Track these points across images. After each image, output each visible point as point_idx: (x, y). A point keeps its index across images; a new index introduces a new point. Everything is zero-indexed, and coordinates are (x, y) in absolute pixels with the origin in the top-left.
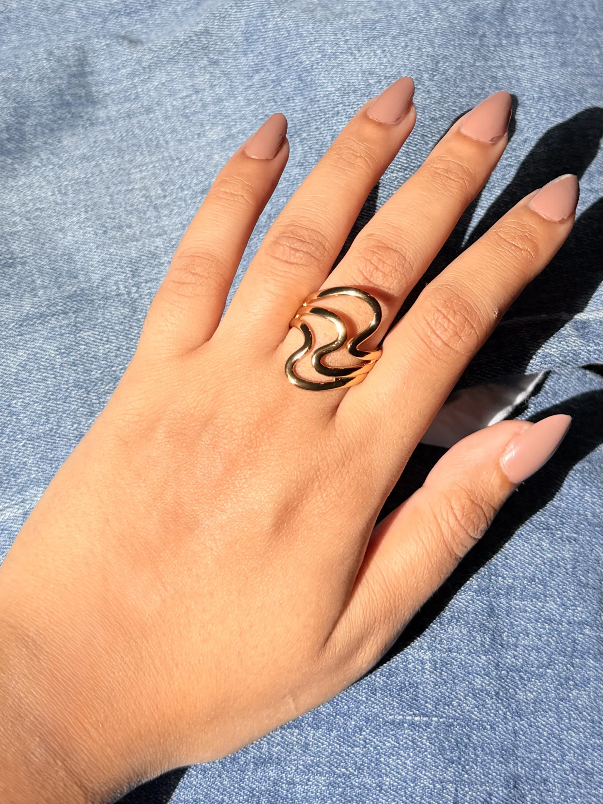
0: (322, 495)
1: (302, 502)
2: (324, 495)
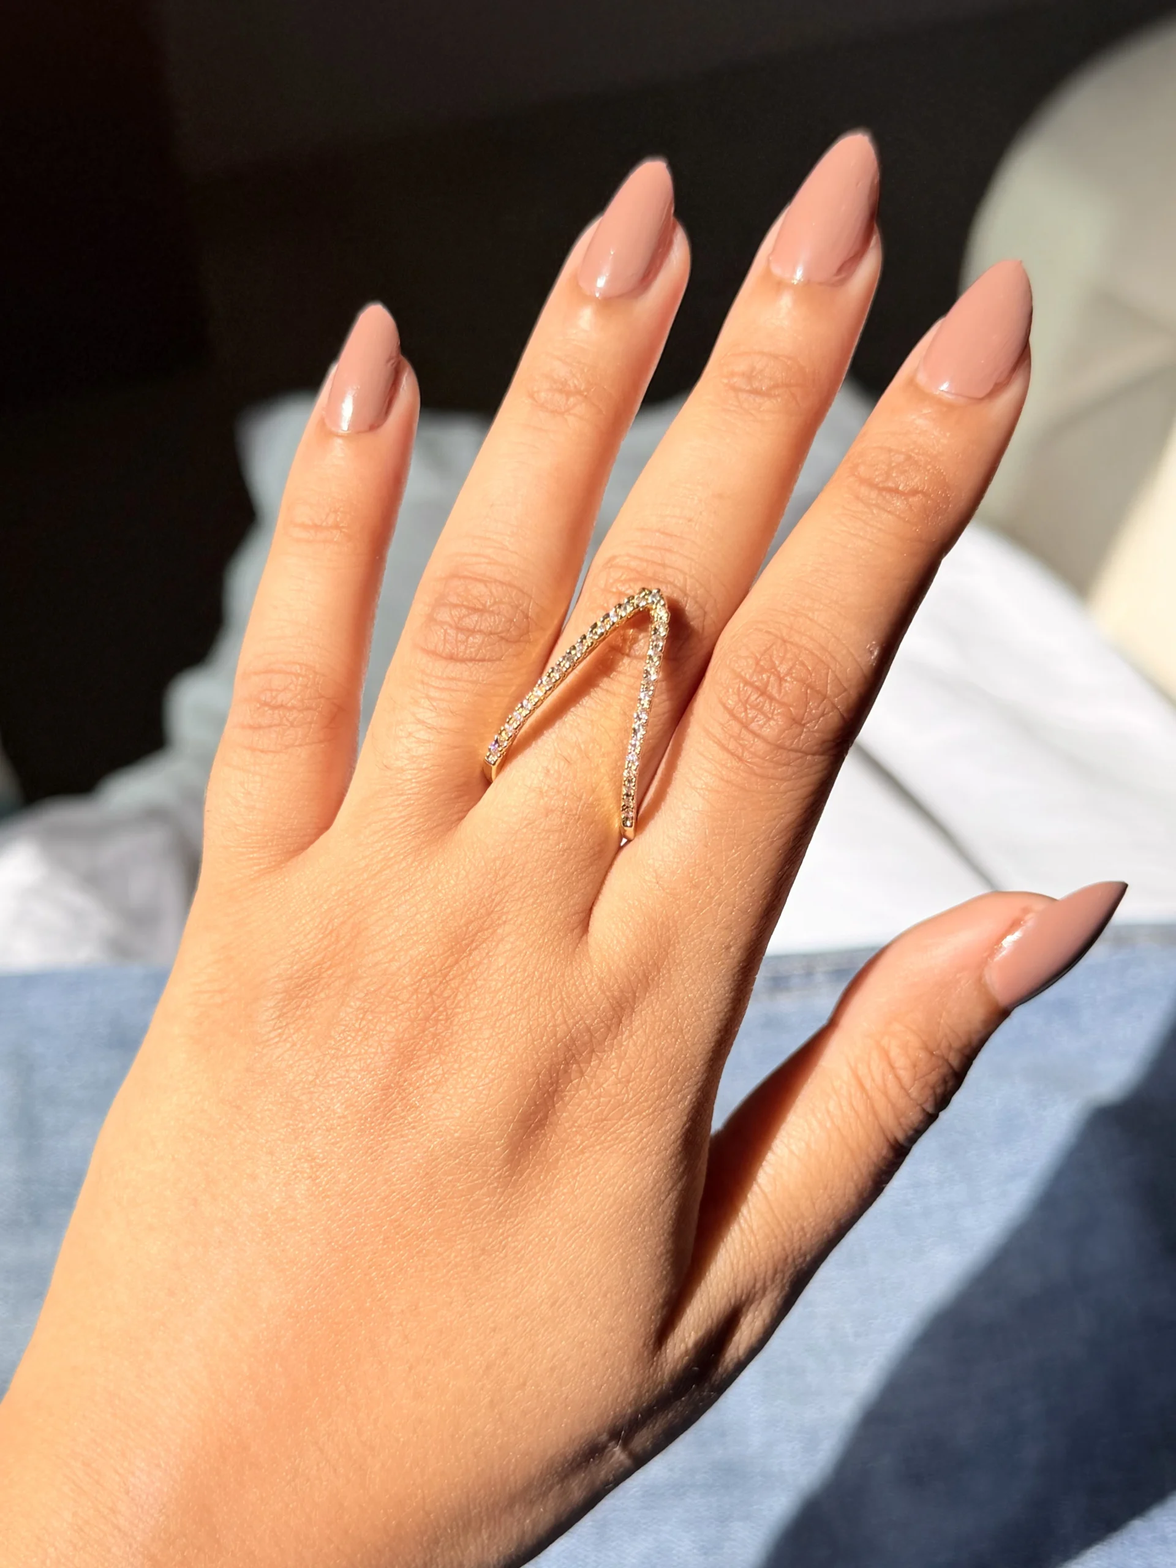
0: (588, 1087)
1: (554, 1106)
2: (593, 1086)
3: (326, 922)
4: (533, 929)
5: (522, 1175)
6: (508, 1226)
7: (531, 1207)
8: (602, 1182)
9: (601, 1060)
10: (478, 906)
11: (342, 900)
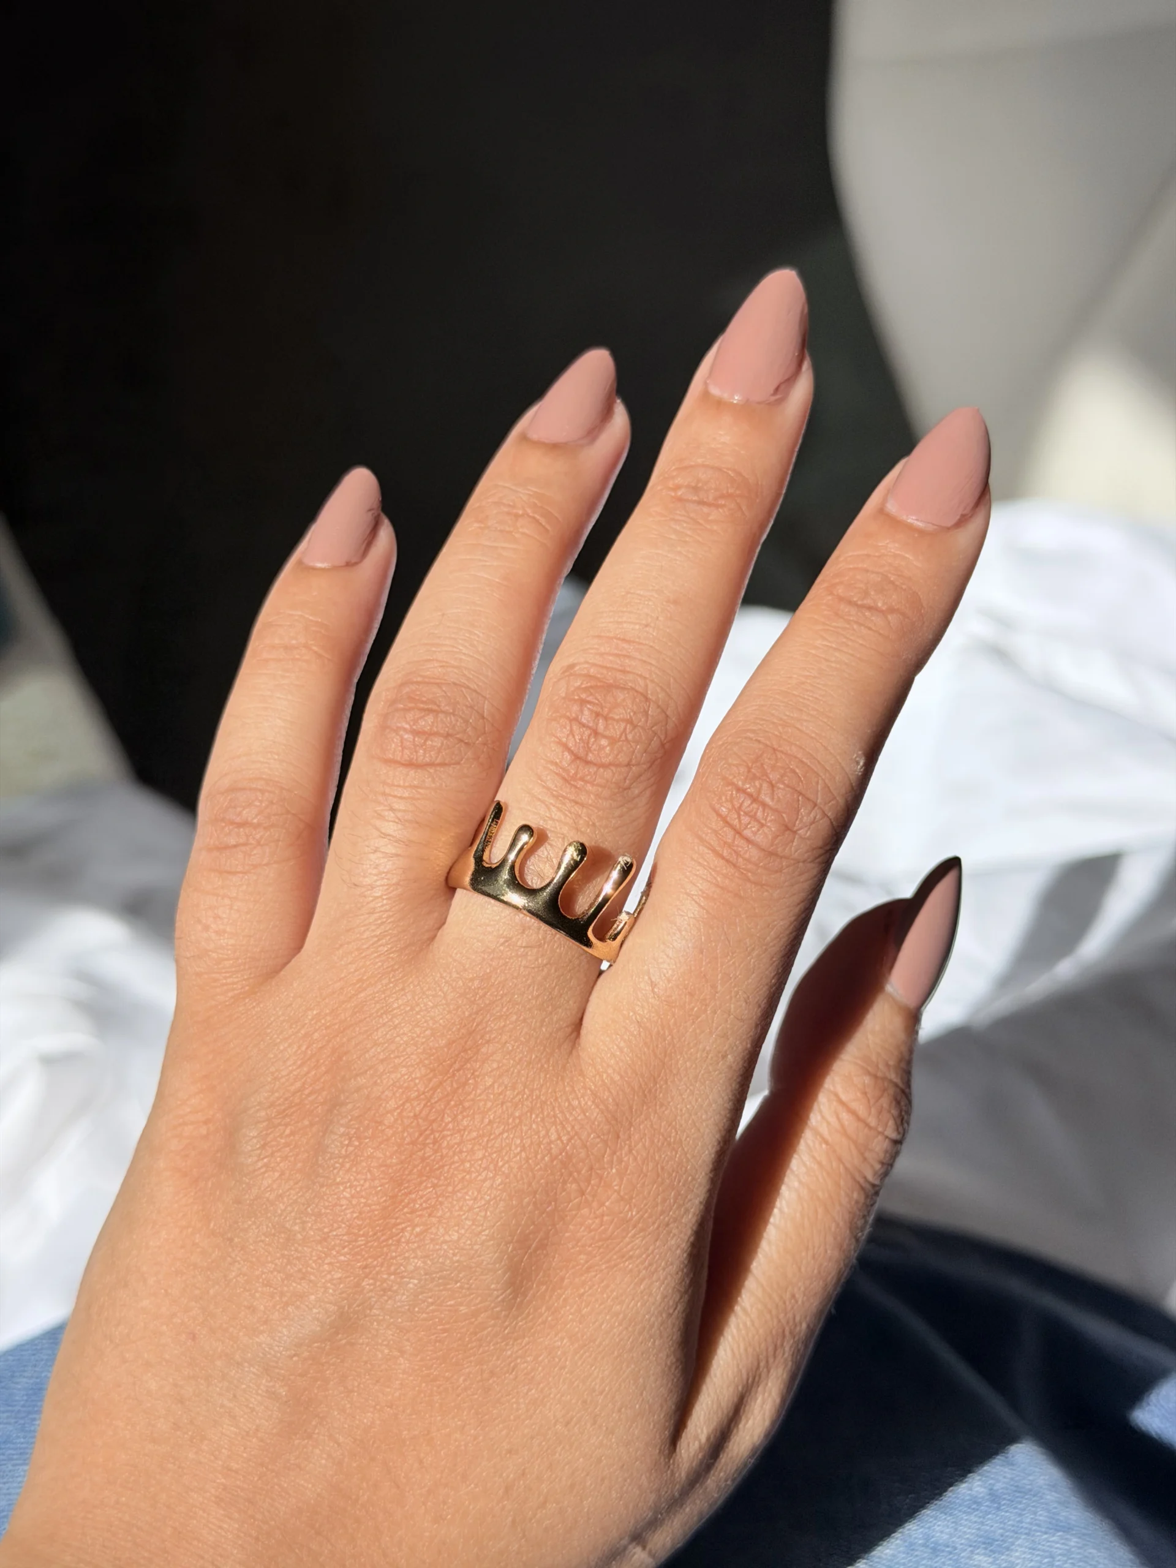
1: (555, 1226)
3: (304, 1048)
4: (518, 1047)
5: (526, 1296)
6: (516, 1348)
7: (539, 1328)
8: (609, 1301)
9: (601, 1178)
10: (458, 1027)
11: (319, 1024)
